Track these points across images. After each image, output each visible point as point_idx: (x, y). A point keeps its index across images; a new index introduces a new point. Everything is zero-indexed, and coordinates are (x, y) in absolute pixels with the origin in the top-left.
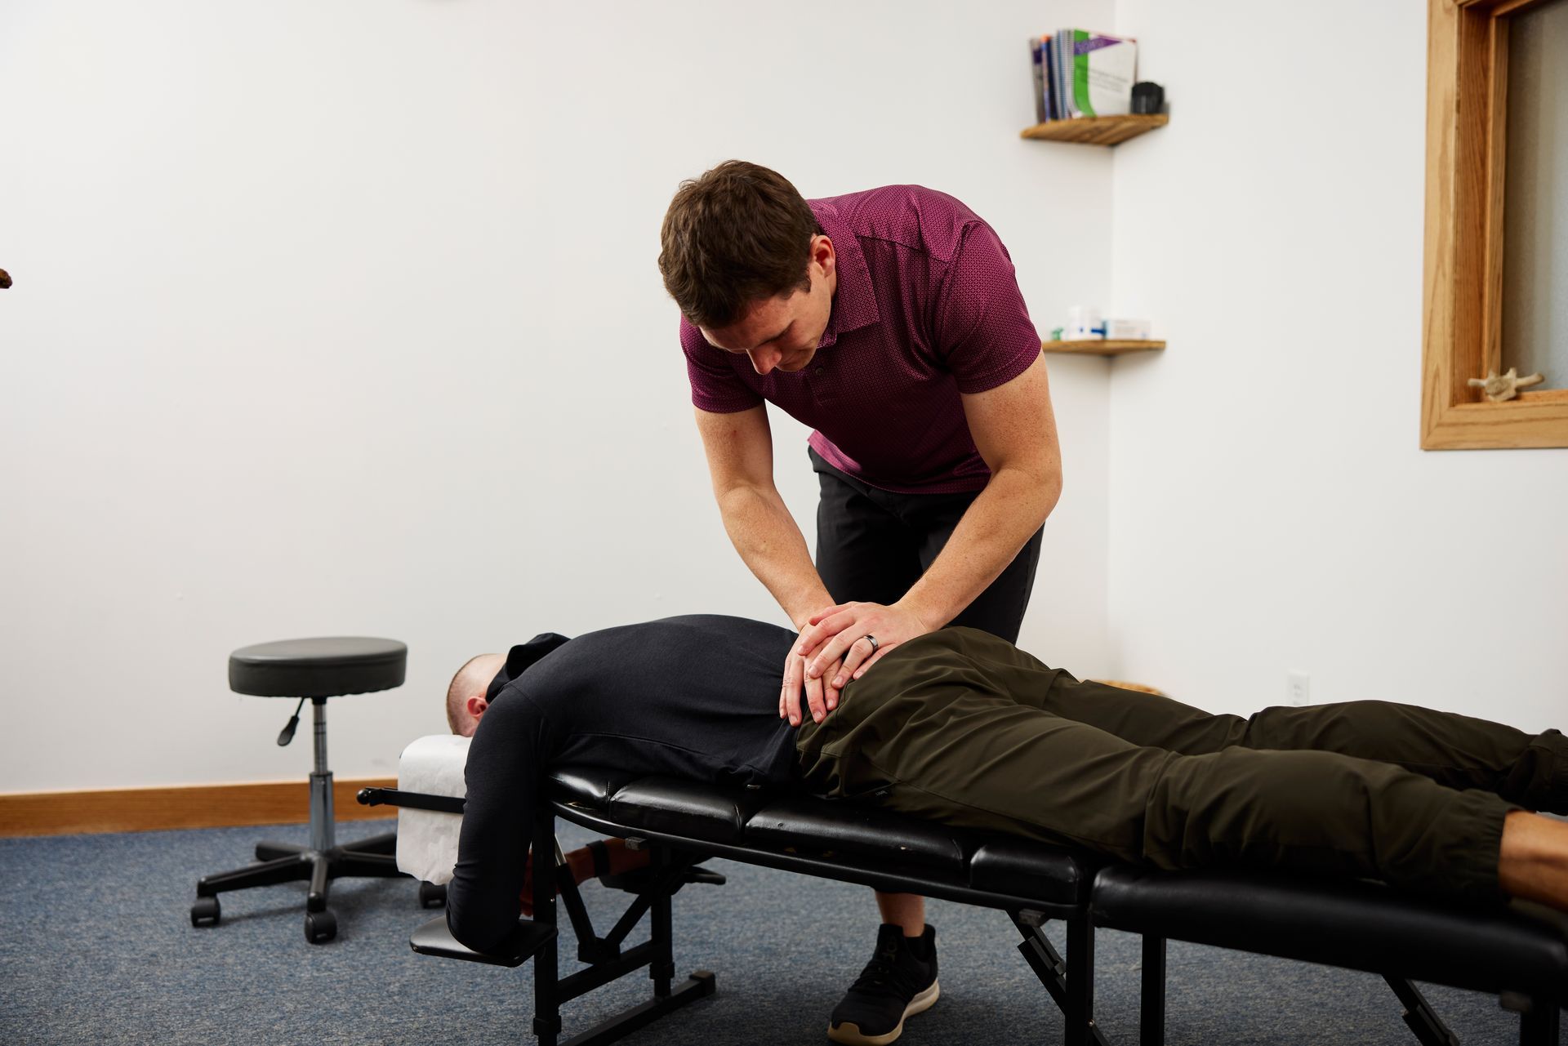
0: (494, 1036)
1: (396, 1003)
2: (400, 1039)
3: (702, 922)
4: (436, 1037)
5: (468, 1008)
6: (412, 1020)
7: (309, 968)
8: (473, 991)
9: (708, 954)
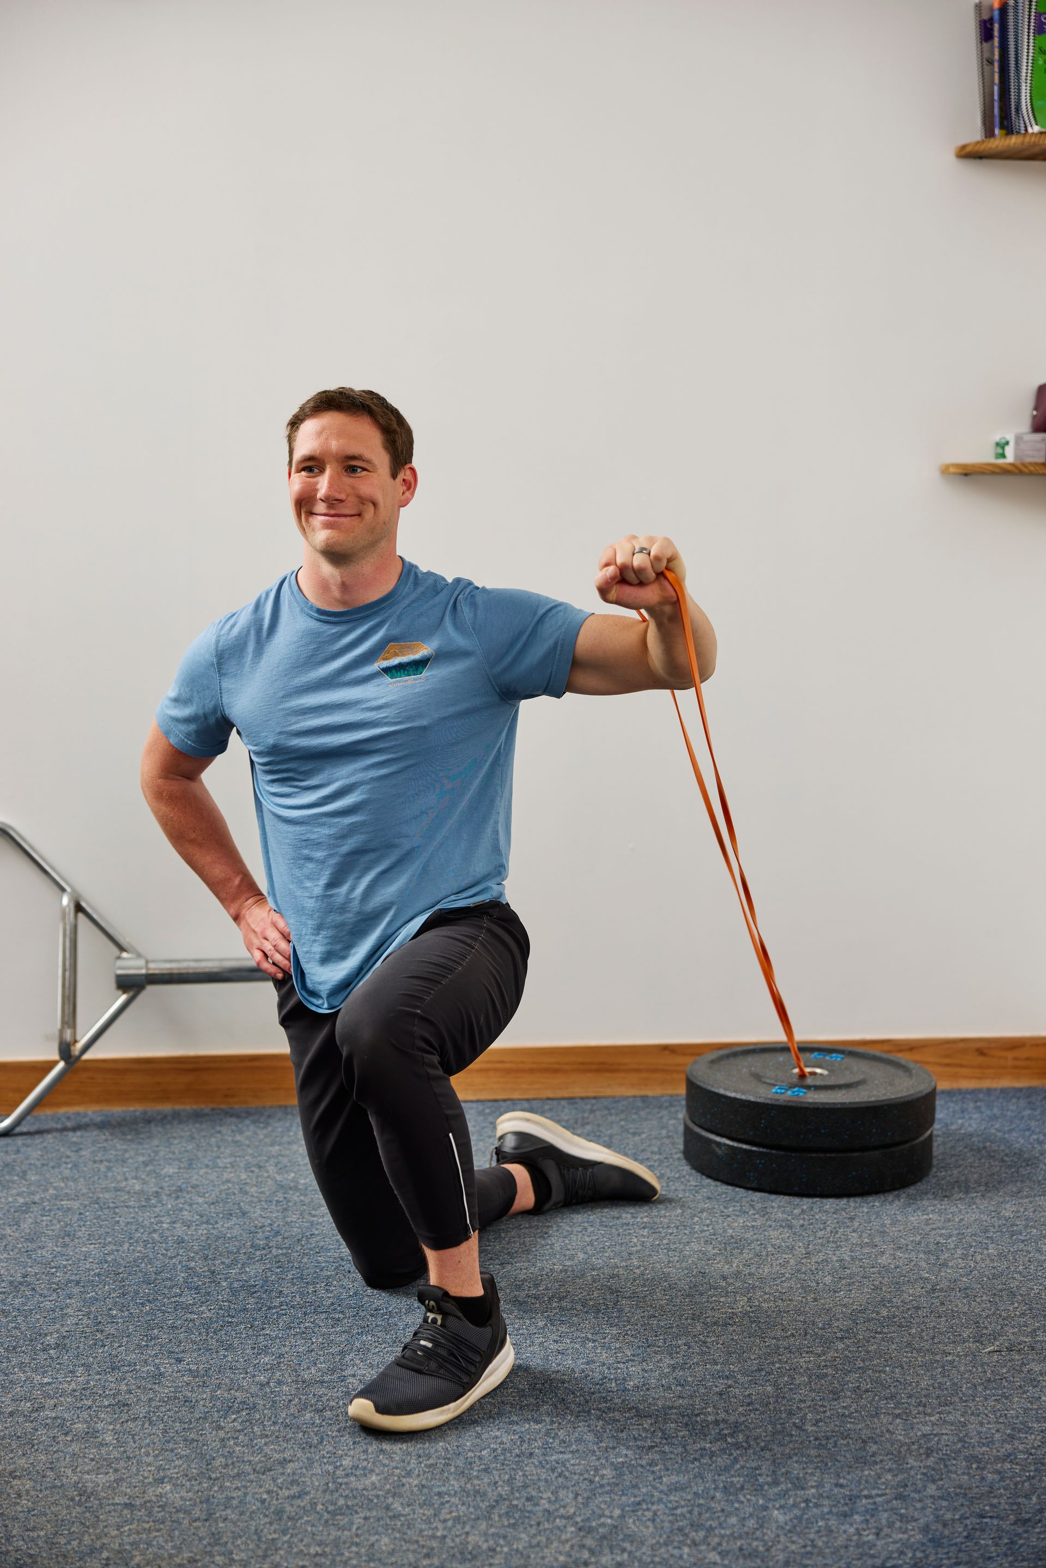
0: (164, 1402)
1: (52, 1358)
2: (52, 1402)
4: (94, 1401)
5: (138, 1367)
6: (68, 1379)
8: (147, 1346)
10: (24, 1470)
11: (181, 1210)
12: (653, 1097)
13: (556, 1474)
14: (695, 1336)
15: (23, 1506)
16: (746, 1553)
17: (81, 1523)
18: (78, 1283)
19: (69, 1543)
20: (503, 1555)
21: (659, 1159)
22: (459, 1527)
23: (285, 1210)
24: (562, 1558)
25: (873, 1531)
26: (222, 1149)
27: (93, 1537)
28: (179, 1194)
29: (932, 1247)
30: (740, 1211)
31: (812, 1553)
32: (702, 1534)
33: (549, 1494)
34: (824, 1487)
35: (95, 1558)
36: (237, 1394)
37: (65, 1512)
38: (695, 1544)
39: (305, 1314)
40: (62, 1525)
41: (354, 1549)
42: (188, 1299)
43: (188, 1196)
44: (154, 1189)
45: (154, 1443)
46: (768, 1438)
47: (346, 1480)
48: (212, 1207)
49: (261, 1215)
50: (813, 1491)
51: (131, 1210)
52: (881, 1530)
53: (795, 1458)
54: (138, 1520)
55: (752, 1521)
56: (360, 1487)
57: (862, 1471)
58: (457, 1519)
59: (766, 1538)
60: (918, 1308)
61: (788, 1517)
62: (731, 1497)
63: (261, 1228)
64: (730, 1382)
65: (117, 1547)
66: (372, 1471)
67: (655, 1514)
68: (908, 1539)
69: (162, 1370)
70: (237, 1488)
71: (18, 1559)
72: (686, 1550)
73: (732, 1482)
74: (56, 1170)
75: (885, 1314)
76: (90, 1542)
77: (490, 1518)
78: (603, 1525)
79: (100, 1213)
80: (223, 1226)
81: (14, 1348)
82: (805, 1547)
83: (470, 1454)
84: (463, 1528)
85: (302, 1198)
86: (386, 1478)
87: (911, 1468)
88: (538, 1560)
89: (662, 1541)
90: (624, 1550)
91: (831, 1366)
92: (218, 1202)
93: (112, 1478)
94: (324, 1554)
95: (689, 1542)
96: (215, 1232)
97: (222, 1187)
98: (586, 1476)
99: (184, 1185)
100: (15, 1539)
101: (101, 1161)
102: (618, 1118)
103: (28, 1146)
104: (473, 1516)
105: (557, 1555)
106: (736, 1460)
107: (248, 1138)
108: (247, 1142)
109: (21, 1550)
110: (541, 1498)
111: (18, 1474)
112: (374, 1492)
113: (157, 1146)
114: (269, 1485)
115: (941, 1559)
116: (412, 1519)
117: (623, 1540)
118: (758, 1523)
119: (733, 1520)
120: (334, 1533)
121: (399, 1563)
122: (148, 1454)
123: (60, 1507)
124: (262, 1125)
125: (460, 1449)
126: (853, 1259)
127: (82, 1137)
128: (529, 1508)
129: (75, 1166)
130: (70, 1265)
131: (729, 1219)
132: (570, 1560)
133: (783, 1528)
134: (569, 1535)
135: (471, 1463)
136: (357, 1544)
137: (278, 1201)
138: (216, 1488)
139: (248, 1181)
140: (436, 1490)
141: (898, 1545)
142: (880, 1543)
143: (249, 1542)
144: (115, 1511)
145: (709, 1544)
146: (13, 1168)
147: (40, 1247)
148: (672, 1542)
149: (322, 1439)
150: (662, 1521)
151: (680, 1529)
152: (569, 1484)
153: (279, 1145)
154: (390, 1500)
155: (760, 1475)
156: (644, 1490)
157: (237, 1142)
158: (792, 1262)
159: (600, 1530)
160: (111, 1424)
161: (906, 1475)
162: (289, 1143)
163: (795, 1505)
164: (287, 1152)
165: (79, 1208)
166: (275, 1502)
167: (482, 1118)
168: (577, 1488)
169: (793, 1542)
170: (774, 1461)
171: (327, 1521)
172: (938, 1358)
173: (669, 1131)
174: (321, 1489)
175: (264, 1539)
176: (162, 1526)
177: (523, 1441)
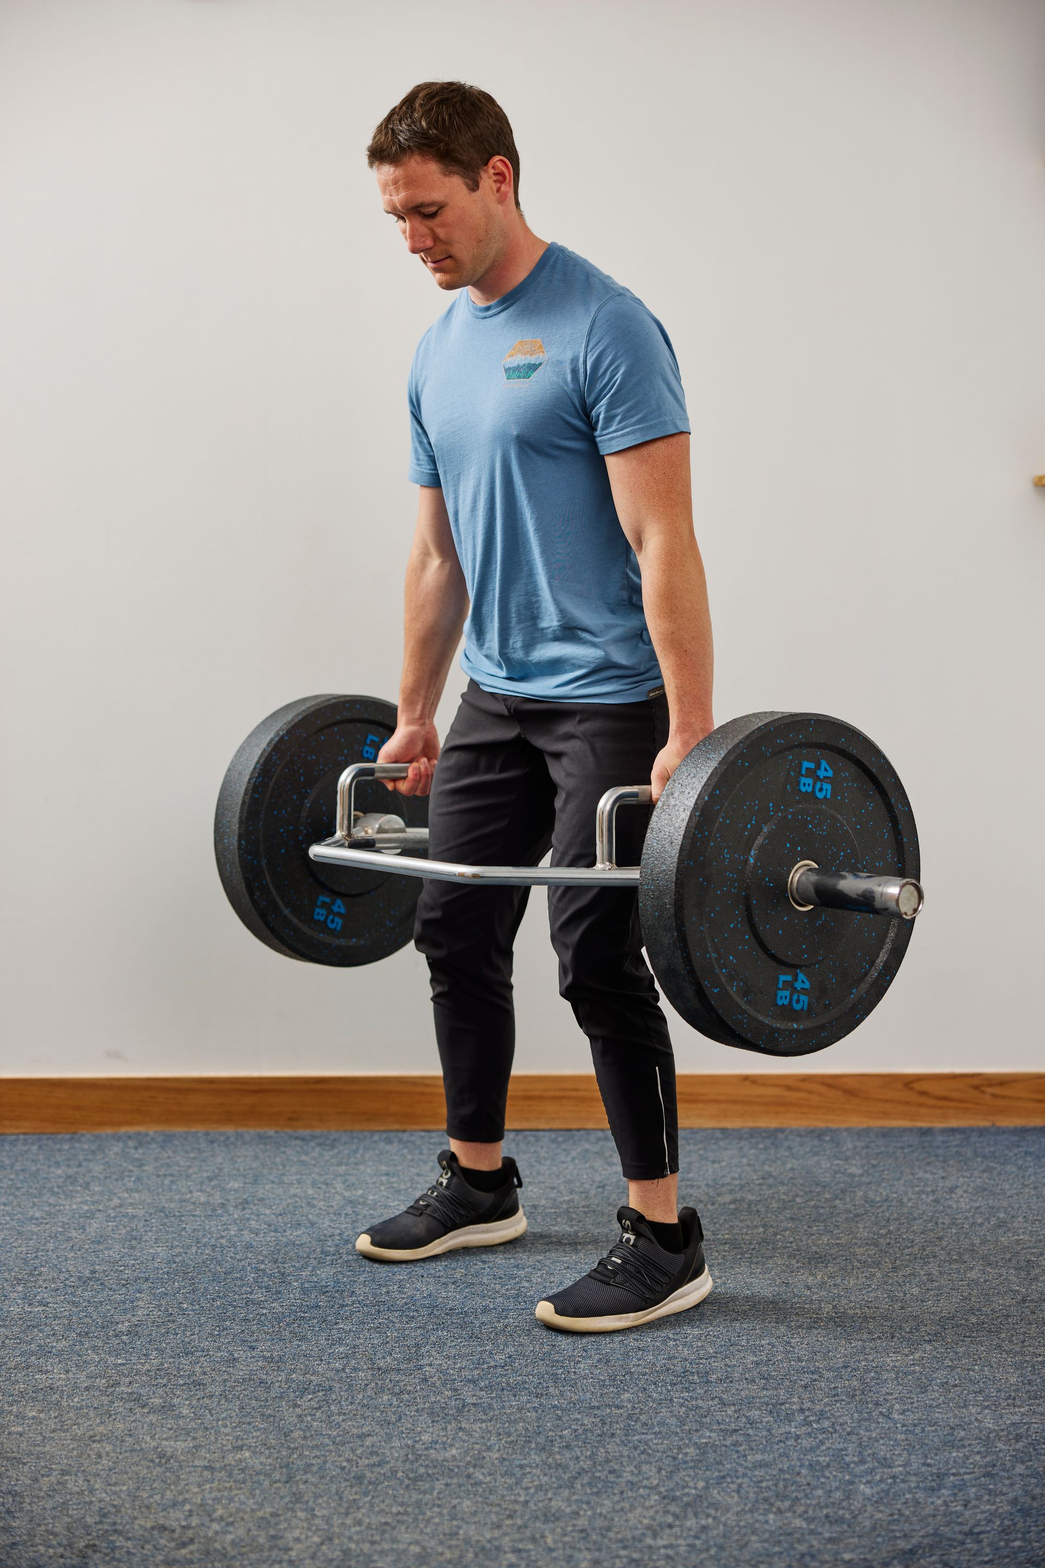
0: (239, 1383)
1: (124, 1343)
2: (127, 1380)
3: (522, 1273)
4: (169, 1381)
5: (211, 1353)
6: (143, 1361)
7: (19, 1301)
8: (219, 1335)
9: (523, 1309)
10: (102, 1435)
11: (248, 1219)
12: (733, 1130)
13: (638, 1451)
14: (779, 1337)
15: (103, 1465)
16: (832, 1519)
17: (163, 1481)
18: (147, 1279)
19: (151, 1496)
20: (587, 1518)
21: (740, 1184)
22: (541, 1494)
23: (354, 1222)
24: (646, 1521)
25: (961, 1503)
26: (288, 1168)
27: (175, 1492)
28: (246, 1205)
29: (1023, 1264)
30: (824, 1230)
31: (898, 1521)
32: (787, 1504)
33: (632, 1468)
34: (911, 1466)
35: (178, 1509)
36: (313, 1378)
37: (145, 1471)
38: (780, 1511)
39: (379, 1311)
40: (143, 1482)
41: (436, 1509)
42: (259, 1295)
43: (255, 1208)
44: (220, 1201)
45: (231, 1417)
46: (854, 1425)
47: (425, 1452)
48: (280, 1217)
49: (330, 1226)
50: (901, 1469)
51: (197, 1219)
52: (969, 1502)
53: (881, 1442)
54: (219, 1480)
55: (838, 1494)
56: (440, 1459)
57: (950, 1453)
58: (540, 1488)
59: (852, 1507)
60: (1008, 1316)
61: (875, 1490)
62: (817, 1473)
63: (331, 1236)
64: (815, 1377)
65: (199, 1501)
66: (451, 1445)
67: (740, 1486)
68: (996, 1510)
69: (236, 1355)
70: (317, 1457)
71: (101, 1509)
72: (771, 1516)
73: (818, 1461)
74: (120, 1182)
75: (974, 1320)
76: (172, 1497)
77: (572, 1487)
78: (688, 1494)
79: (166, 1220)
80: (291, 1234)
81: (87, 1334)
82: (892, 1515)
83: (550, 1434)
84: (545, 1495)
85: (372, 1212)
86: (466, 1452)
87: (1000, 1451)
88: (622, 1523)
89: (747, 1508)
90: (708, 1516)
91: (918, 1365)
92: (285, 1213)
93: (191, 1445)
94: (406, 1513)
95: (774, 1510)
96: (284, 1239)
97: (289, 1201)
98: (670, 1453)
99: (250, 1199)
100: (98, 1492)
101: (165, 1176)
102: (696, 1148)
103: (90, 1161)
104: (555, 1485)
105: (642, 1519)
106: (822, 1442)
107: (314, 1158)
108: (313, 1162)
109: (104, 1501)
110: (624, 1471)
111: (97, 1438)
112: (455, 1463)
113: (221, 1164)
114: (349, 1455)
115: (1030, 1527)
116: (494, 1486)
117: (708, 1507)
118: (844, 1495)
119: (819, 1492)
120: (415, 1496)
121: (482, 1522)
122: (226, 1426)
123: (141, 1468)
124: (327, 1148)
125: (541, 1429)
126: (940, 1273)
127: (144, 1154)
128: (612, 1480)
129: (139, 1179)
130: (138, 1264)
131: (813, 1237)
132: (655, 1523)
133: (869, 1499)
134: (652, 1502)
135: (552, 1441)
136: (439, 1506)
137: (346, 1214)
138: (295, 1456)
139: (315, 1196)
140: (518, 1463)
141: (986, 1515)
142: (967, 1513)
143: (330, 1501)
144: (195, 1471)
145: (794, 1512)
146: (76, 1180)
147: (107, 1248)
148: (758, 1509)
149: (400, 1419)
150: (747, 1492)
151: (766, 1500)
152: (652, 1460)
153: (346, 1165)
154: (471, 1470)
155: (846, 1455)
156: (729, 1466)
157: (303, 1162)
158: (879, 1275)
159: (685, 1499)
160: (187, 1400)
161: (994, 1457)
162: (356, 1164)
163: (881, 1481)
164: (355, 1172)
165: (144, 1216)
166: (354, 1469)
167: (554, 1145)
168: (660, 1464)
169: (881, 1511)
170: (861, 1444)
171: (407, 1487)
172: (1027, 1358)
173: (750, 1160)
174: (401, 1459)
175: (345, 1500)
176: (242, 1486)
177: (604, 1423)
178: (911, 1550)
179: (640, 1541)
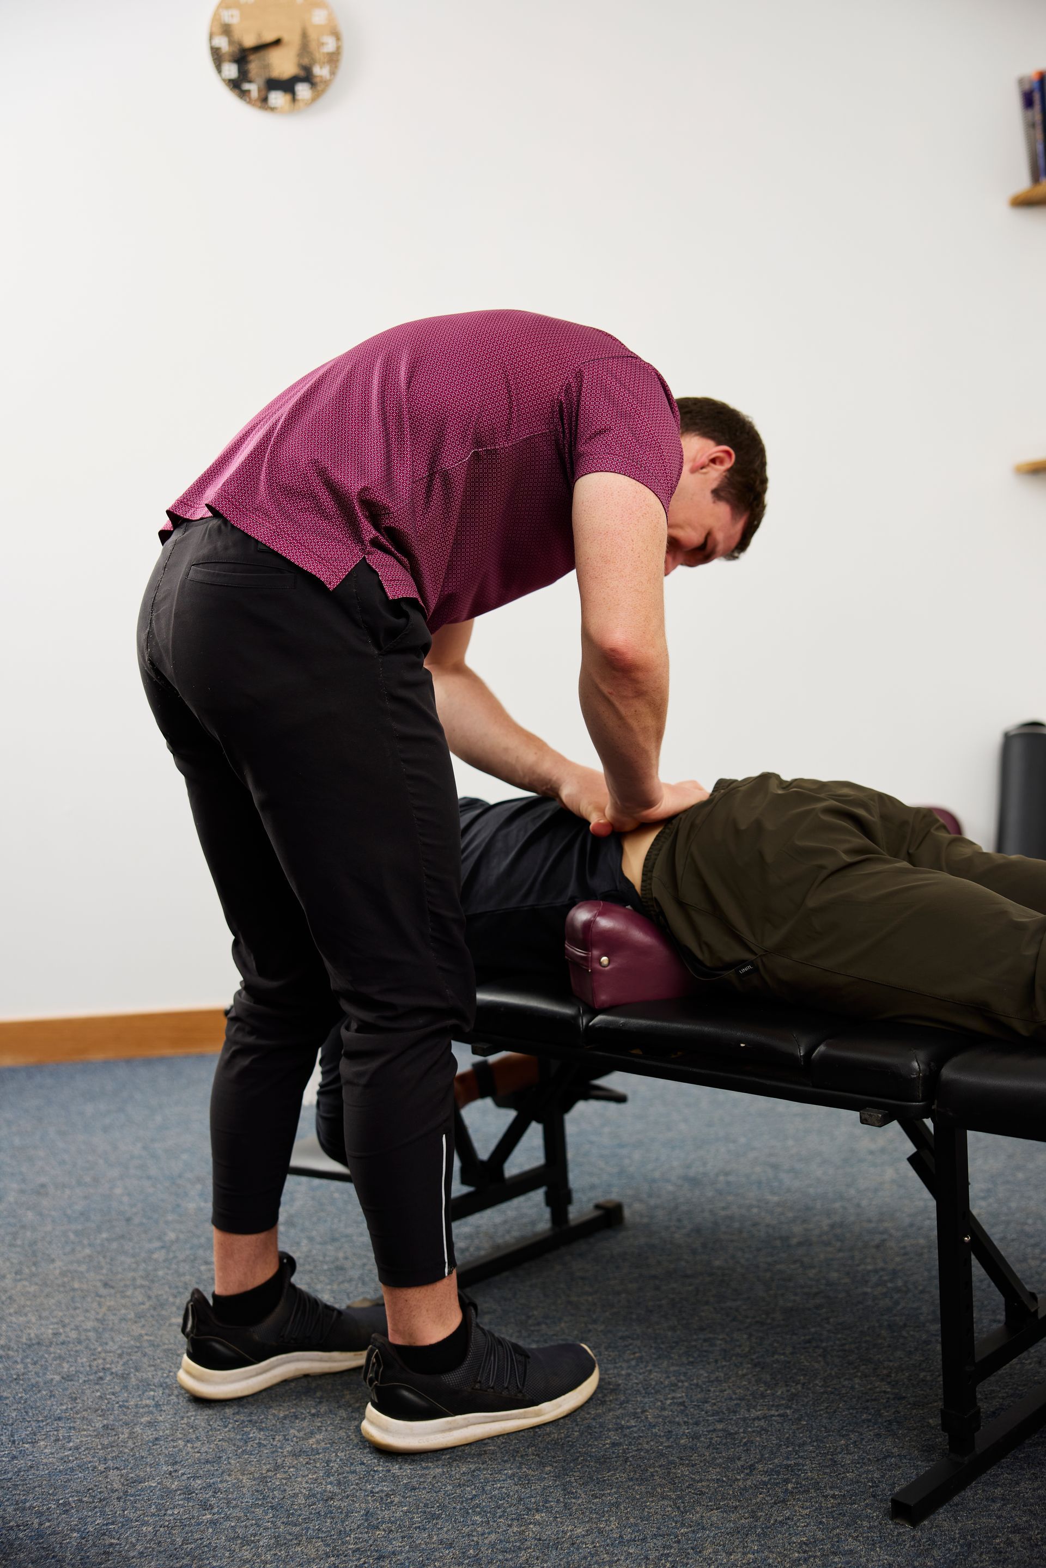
22: (642, 1366)
25: (1035, 1359)
32: (871, 1367)
38: (864, 1375)
47: (537, 1328)
62: (895, 1334)
67: (825, 1350)
72: (857, 1380)
78: (777, 1361)
84: (646, 1367)
95: (859, 1374)
98: (758, 1319)
134: (745, 1371)
145: (878, 1376)
150: (832, 1357)
156: (813, 1330)
178: (994, 1413)
179: (735, 1412)
